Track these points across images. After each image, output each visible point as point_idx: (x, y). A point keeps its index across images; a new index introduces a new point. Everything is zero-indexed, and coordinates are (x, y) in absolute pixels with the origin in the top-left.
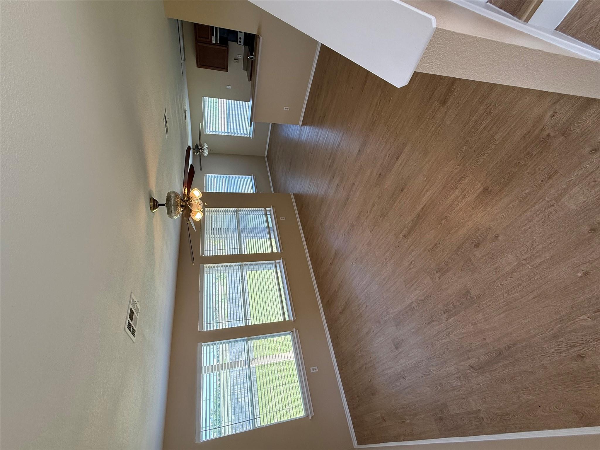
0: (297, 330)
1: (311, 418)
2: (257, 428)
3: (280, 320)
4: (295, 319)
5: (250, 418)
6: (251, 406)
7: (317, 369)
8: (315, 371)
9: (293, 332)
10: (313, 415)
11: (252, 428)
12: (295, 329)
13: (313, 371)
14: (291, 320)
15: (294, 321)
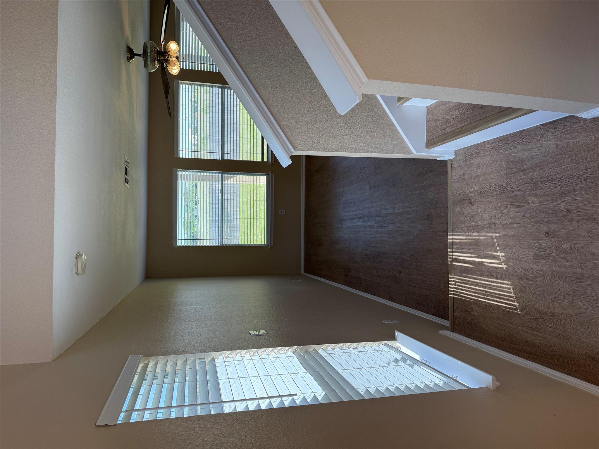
0: (273, 174)
1: (270, 247)
2: (224, 245)
3: (258, 160)
4: (274, 162)
5: (218, 238)
6: (221, 229)
7: (285, 212)
8: (282, 213)
9: (269, 174)
10: (273, 245)
11: (220, 244)
12: (271, 172)
13: (281, 213)
14: (269, 163)
15: (272, 164)
